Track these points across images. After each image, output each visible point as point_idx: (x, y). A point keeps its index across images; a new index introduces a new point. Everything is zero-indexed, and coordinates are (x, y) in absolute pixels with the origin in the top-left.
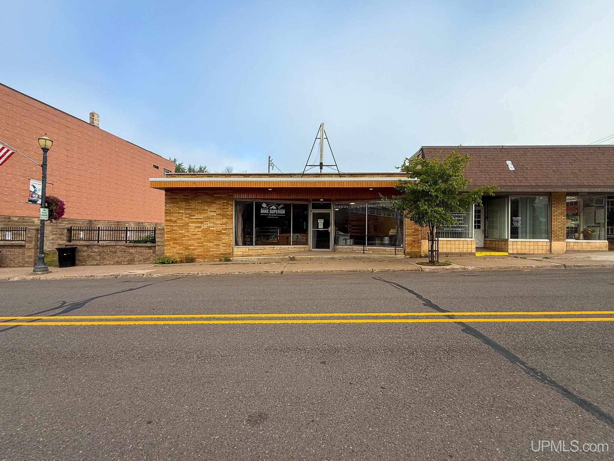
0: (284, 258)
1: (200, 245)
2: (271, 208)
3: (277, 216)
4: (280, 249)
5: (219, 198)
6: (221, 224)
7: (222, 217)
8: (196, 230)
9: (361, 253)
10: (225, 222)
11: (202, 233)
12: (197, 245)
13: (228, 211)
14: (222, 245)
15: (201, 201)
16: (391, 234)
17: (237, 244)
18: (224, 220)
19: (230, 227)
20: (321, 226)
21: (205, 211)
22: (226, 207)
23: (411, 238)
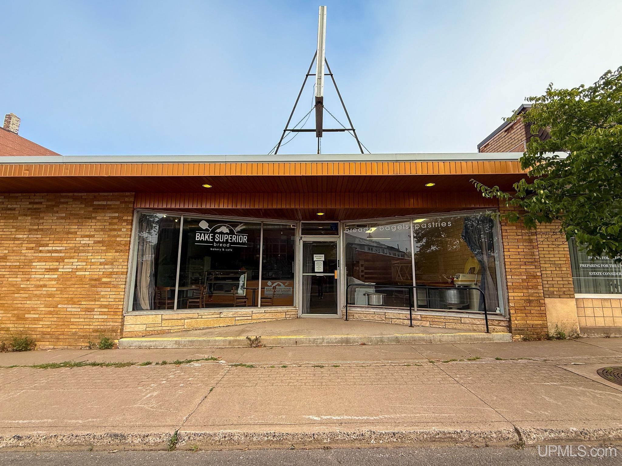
0: (236, 341)
1: (50, 309)
2: (218, 231)
3: (230, 247)
4: (234, 316)
5: (104, 209)
6: (101, 264)
7: (105, 248)
8: (46, 276)
9: (403, 325)
10: (112, 259)
11: (57, 283)
12: (43, 309)
13: (119, 236)
14: (99, 310)
15: (64, 215)
16: (460, 283)
17: (137, 307)
18: (110, 254)
19: (120, 270)
20: (319, 267)
21: (70, 236)
22: (116, 227)
23: (522, 294)
